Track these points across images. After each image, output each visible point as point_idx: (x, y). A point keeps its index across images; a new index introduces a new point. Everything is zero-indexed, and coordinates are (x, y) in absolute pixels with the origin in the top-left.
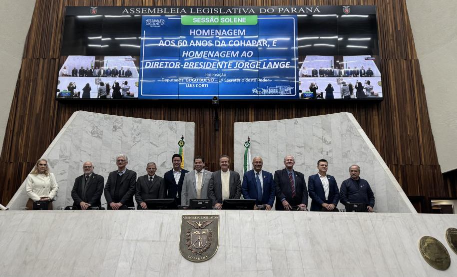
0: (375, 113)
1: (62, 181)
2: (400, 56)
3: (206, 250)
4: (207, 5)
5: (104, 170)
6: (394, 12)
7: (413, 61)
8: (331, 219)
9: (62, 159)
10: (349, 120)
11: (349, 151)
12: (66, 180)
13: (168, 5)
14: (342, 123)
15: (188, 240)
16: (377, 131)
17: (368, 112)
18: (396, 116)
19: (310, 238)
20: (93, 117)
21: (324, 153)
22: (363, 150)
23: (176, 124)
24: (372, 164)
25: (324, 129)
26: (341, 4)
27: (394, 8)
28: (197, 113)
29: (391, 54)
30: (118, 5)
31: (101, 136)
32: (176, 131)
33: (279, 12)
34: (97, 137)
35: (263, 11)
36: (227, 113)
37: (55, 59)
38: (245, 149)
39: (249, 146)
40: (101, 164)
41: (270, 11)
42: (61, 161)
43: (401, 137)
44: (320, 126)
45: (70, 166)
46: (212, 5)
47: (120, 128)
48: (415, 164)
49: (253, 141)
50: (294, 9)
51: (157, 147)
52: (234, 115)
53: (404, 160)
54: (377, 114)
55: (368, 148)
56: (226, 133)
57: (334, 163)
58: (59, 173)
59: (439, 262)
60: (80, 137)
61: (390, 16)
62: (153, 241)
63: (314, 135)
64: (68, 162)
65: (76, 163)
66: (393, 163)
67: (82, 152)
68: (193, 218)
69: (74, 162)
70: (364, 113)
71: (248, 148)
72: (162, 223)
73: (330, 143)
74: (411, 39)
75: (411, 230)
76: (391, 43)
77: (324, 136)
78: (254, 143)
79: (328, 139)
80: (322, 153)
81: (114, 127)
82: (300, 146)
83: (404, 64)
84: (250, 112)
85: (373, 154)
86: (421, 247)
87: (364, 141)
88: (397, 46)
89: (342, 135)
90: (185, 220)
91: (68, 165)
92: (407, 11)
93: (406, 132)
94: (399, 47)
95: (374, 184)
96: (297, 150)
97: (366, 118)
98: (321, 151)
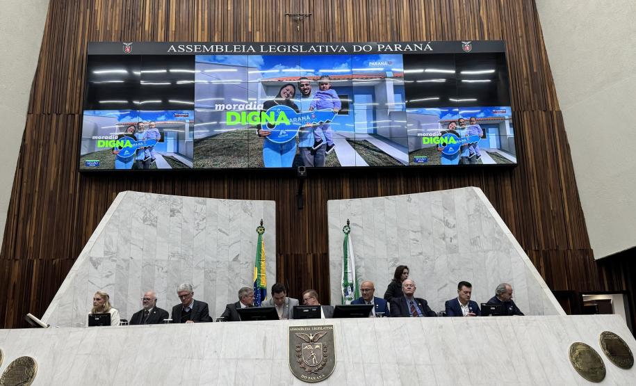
0: (507, 182)
1: (107, 285)
2: (537, 106)
3: (321, 368)
4: (281, 41)
5: (160, 269)
6: (528, 48)
7: (554, 112)
8: (466, 325)
9: (106, 256)
10: (477, 197)
11: (479, 237)
12: (113, 284)
13: (229, 41)
14: (468, 200)
15: (299, 357)
16: (510, 206)
17: (499, 181)
18: (534, 186)
19: (442, 349)
20: (144, 198)
21: (447, 239)
22: (496, 235)
23: (251, 204)
24: (509, 253)
25: (446, 209)
26: (459, 38)
27: (528, 43)
28: (273, 185)
29: (526, 104)
30: (159, 40)
31: (155, 223)
32: (251, 214)
33: (379, 50)
34: (150, 225)
35: (358, 49)
36: (313, 185)
37: (74, 115)
38: (344, 235)
39: (349, 232)
40: (156, 261)
41: (367, 48)
42: (106, 258)
43: (542, 213)
44: (441, 204)
45: (118, 266)
46: (288, 40)
47: (180, 212)
48: (561, 249)
49: (355, 225)
50: (398, 46)
51: (227, 235)
52: (323, 187)
53: (547, 245)
54: (509, 182)
55: (503, 233)
56: (313, 212)
57: (460, 251)
58: (104, 275)
59: (593, 373)
60: (129, 226)
61: (523, 54)
62: (257, 359)
63: (433, 216)
64: (115, 261)
65: (125, 260)
66: (533, 249)
67: (132, 246)
68: (302, 329)
69: (123, 260)
70: (493, 183)
71: (347, 234)
72: (265, 337)
73: (454, 226)
74: (551, 84)
75: (559, 335)
76: (526, 90)
77: (447, 218)
78: (355, 227)
79: (451, 221)
80: (444, 239)
81: (171, 211)
82: (415, 230)
83: (543, 116)
84: (344, 183)
85: (509, 241)
86: (571, 356)
87: (497, 224)
88: (533, 93)
89: (469, 216)
90: (293, 333)
91: (114, 265)
92: (545, 48)
93: (549, 207)
94: (536, 95)
95: (512, 279)
96: (412, 235)
97: (496, 190)
98: (443, 236)
